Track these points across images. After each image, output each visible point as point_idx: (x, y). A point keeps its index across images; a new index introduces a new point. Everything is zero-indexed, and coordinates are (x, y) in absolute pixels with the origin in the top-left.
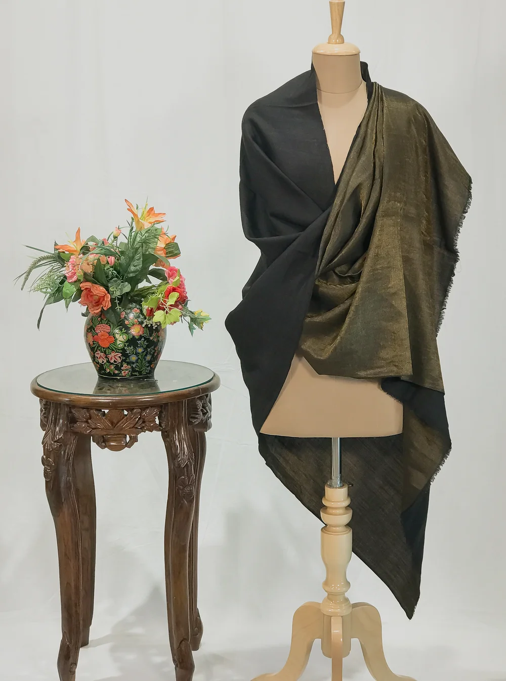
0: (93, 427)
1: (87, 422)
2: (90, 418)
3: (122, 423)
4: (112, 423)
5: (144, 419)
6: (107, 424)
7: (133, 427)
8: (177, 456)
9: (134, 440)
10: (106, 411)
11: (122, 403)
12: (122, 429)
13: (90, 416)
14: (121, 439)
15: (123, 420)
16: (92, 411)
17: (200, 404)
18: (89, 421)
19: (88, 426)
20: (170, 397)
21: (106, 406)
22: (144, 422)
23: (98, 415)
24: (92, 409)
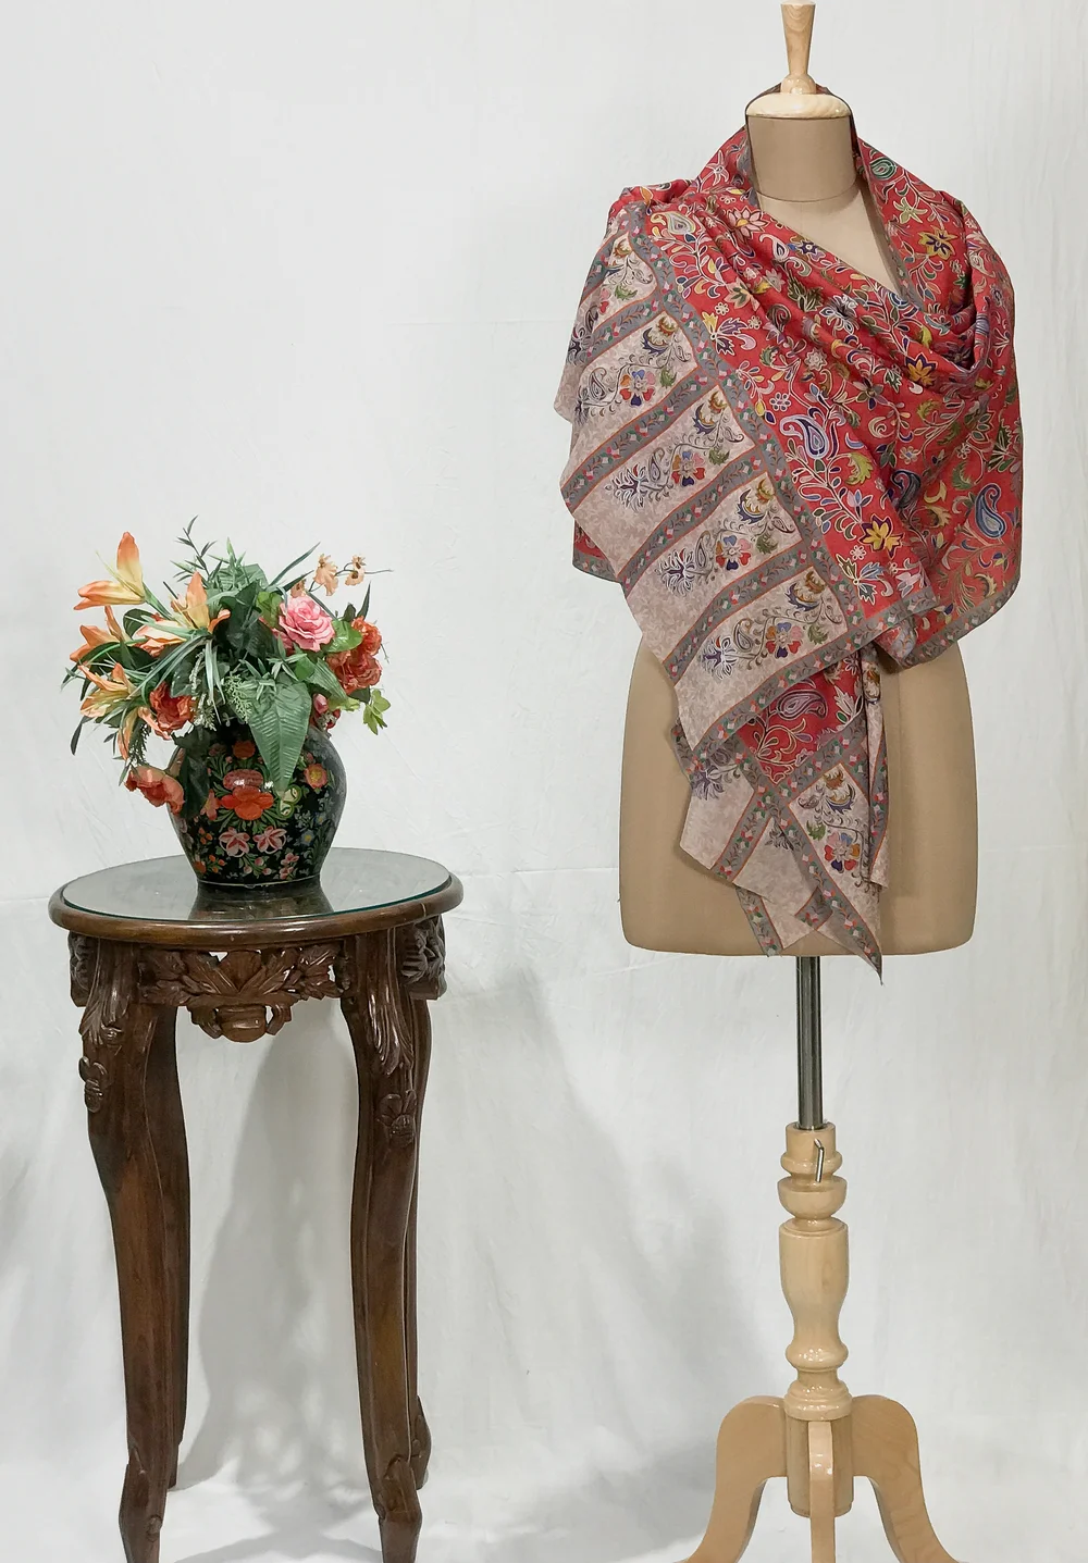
0: (196, 990)
1: (182, 982)
2: (187, 971)
3: (258, 980)
4: (235, 980)
5: (303, 972)
6: (224, 982)
7: (283, 989)
8: (376, 1050)
9: (282, 1017)
10: (221, 955)
11: (256, 936)
12: (256, 995)
13: (187, 966)
14: (252, 1015)
15: (259, 974)
16: (190, 955)
17: (421, 938)
18: (185, 978)
19: (183, 989)
20: (360, 922)
21: (221, 942)
22: (303, 977)
23: (204, 965)
24: (189, 951)
